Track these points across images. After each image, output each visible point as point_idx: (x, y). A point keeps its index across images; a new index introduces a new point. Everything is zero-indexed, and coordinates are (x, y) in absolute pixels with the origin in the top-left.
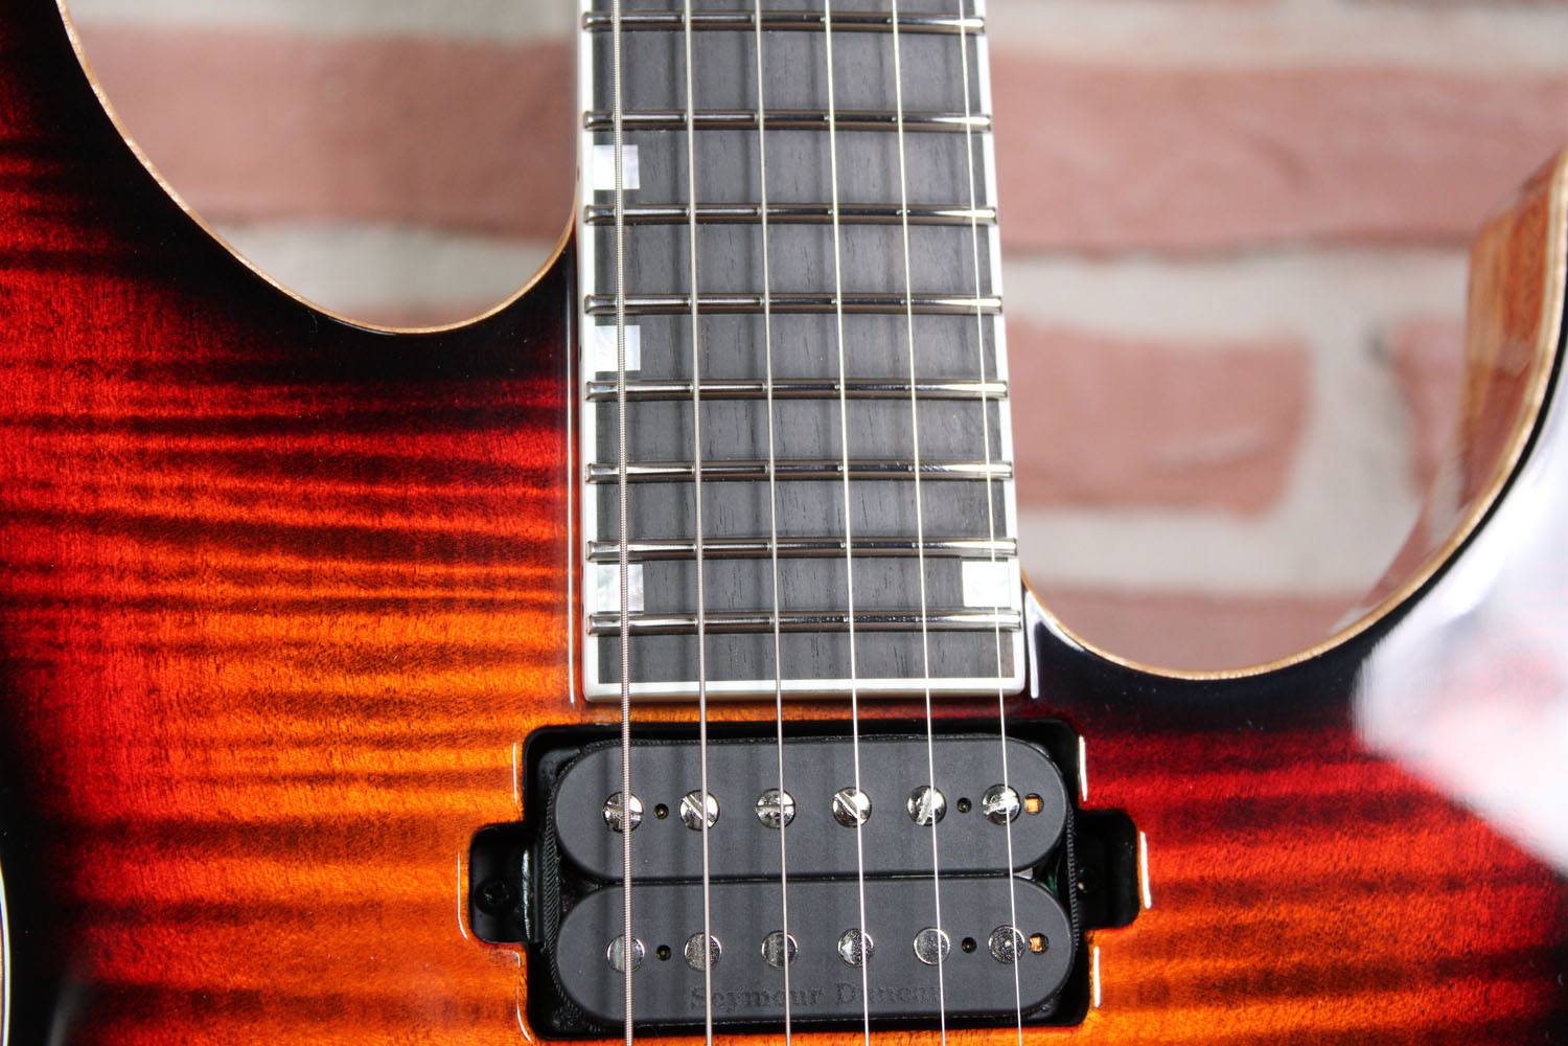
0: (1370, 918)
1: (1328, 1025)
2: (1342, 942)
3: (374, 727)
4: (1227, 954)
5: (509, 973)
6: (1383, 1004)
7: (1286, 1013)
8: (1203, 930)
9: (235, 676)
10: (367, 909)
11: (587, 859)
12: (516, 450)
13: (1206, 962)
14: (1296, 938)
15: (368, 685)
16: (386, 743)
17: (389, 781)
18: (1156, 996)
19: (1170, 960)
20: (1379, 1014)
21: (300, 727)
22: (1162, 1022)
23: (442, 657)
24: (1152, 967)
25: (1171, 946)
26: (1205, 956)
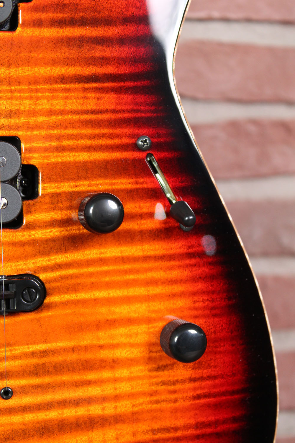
0: (104, 4)
1: (90, 35)
2: (95, 10)
4: (60, 12)
6: (107, 29)
7: (78, 31)
8: (53, 5)
13: (54, 14)
14: (81, 9)
18: (38, 24)
19: (43, 13)
20: (105, 32)
22: (40, 32)
24: (37, 15)
26: (53, 12)
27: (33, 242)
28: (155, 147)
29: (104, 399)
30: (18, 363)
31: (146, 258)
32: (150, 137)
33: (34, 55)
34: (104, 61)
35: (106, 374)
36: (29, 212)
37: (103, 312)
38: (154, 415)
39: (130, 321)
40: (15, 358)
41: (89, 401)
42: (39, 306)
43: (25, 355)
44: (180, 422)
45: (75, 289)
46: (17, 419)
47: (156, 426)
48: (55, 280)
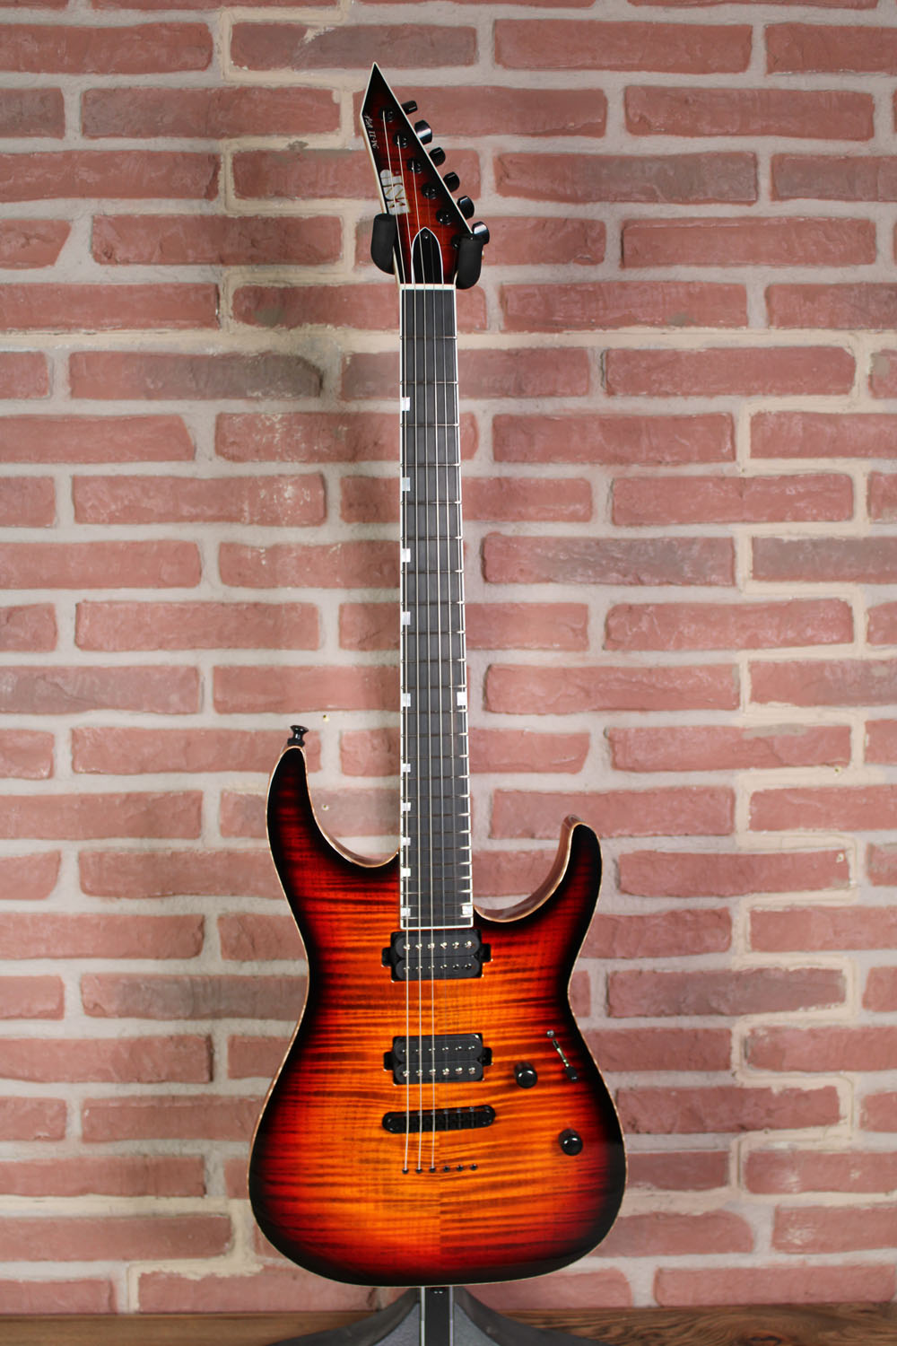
1: (522, 977)
3: (367, 932)
4: (505, 966)
5: (389, 972)
7: (515, 975)
8: (502, 962)
9: (345, 924)
10: (366, 961)
11: (401, 955)
12: (390, 886)
13: (502, 967)
15: (366, 925)
16: (369, 935)
17: (369, 941)
18: (493, 973)
19: (496, 967)
21: (355, 933)
22: (494, 977)
23: (378, 920)
24: (493, 968)
25: (496, 965)
27: (489, 1088)
28: (556, 1035)
29: (527, 1171)
30: (480, 1151)
31: (552, 1095)
32: (554, 1030)
33: (490, 990)
34: (528, 990)
35: (528, 1158)
36: (487, 1072)
37: (526, 1125)
38: (554, 1180)
39: (542, 1129)
40: (479, 1148)
41: (518, 1172)
42: (493, 1122)
43: (483, 1148)
44: (570, 1184)
45: (511, 1112)
46: (479, 1180)
47: (557, 1185)
48: (501, 1107)
